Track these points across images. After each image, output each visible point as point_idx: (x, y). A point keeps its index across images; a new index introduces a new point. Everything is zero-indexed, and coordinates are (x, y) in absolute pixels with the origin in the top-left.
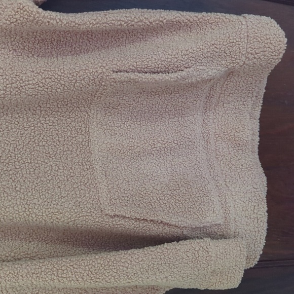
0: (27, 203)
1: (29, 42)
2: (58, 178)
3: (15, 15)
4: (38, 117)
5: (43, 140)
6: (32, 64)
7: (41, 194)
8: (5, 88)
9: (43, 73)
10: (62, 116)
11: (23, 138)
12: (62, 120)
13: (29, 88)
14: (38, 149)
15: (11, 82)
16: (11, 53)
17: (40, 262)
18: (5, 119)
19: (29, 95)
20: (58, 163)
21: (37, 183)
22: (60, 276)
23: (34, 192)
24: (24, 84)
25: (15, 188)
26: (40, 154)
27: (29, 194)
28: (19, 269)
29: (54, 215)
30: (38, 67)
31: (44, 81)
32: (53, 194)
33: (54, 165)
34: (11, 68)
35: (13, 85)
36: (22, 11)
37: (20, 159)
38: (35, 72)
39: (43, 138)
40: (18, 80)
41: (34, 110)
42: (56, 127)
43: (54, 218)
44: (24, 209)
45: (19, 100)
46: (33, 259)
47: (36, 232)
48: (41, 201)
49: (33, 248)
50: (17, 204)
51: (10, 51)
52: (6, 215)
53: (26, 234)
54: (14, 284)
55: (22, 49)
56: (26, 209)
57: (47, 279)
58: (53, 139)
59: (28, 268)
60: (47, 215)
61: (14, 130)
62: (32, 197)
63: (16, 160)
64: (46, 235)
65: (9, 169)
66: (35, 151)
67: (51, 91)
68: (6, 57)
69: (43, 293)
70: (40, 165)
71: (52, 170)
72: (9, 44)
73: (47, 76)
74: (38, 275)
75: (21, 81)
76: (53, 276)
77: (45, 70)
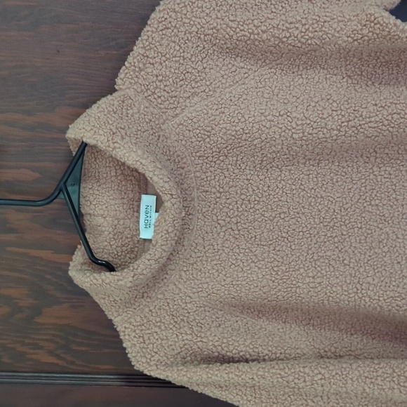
0: (359, 282)
1: (368, 66)
2: (397, 250)
3: (361, 29)
4: (371, 166)
5: (376, 198)
6: (374, 95)
7: (376, 271)
8: (338, 127)
9: (389, 107)
10: (402, 165)
11: (351, 194)
12: (401, 171)
13: (370, 127)
14: (370, 210)
15: (348, 119)
16: (345, 80)
17: (374, 363)
18: (329, 169)
19: (367, 137)
20: (396, 230)
21: (370, 256)
22: (402, 384)
23: (367, 268)
24: (364, 122)
25: (343, 260)
26: (373, 217)
27: (362, 270)
28: (348, 369)
29: (393, 301)
30: (382, 98)
31: (390, 118)
32: (391, 271)
33: (390, 232)
34: (347, 101)
35: (350, 123)
36: (372, 24)
37: (347, 222)
38: (380, 105)
39: (376, 195)
40: (356, 117)
41: (367, 157)
42: (393, 180)
43: (394, 305)
44: (355, 290)
45: (353, 143)
46: (358, 359)
47: (361, 321)
48: (376, 280)
49: (356, 343)
50: (346, 282)
51: (344, 78)
52: (332, 295)
53: (347, 323)
54: (340, 389)
55: (358, 75)
56: (358, 290)
57: (385, 387)
58: (388, 196)
59: (359, 369)
60: (385, 300)
61: (340, 183)
62: (365, 274)
63: (342, 223)
64: (372, 327)
65: (334, 235)
66: (366, 212)
67: (397, 131)
68: (339, 86)
69: (373, 406)
70: (373, 231)
71: (388, 240)
72: (343, 69)
73: (395, 111)
74: (373, 380)
75: (361, 118)
76: (392, 384)
77: (391, 103)
